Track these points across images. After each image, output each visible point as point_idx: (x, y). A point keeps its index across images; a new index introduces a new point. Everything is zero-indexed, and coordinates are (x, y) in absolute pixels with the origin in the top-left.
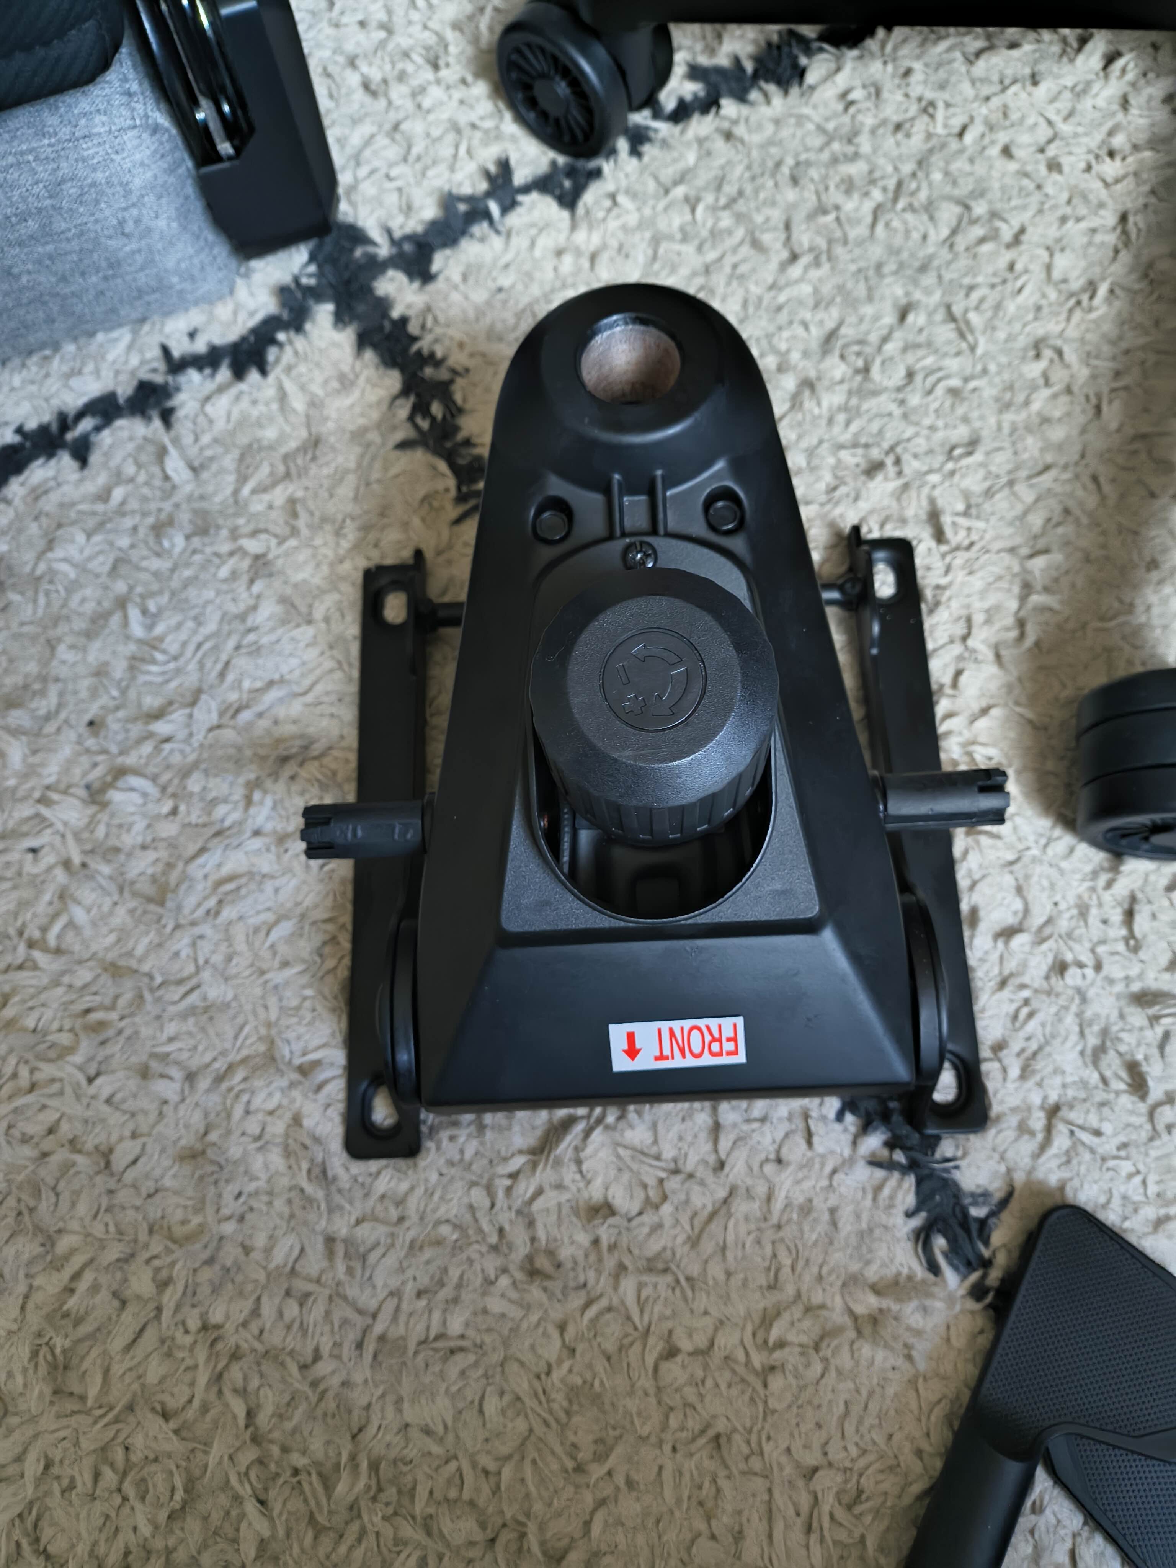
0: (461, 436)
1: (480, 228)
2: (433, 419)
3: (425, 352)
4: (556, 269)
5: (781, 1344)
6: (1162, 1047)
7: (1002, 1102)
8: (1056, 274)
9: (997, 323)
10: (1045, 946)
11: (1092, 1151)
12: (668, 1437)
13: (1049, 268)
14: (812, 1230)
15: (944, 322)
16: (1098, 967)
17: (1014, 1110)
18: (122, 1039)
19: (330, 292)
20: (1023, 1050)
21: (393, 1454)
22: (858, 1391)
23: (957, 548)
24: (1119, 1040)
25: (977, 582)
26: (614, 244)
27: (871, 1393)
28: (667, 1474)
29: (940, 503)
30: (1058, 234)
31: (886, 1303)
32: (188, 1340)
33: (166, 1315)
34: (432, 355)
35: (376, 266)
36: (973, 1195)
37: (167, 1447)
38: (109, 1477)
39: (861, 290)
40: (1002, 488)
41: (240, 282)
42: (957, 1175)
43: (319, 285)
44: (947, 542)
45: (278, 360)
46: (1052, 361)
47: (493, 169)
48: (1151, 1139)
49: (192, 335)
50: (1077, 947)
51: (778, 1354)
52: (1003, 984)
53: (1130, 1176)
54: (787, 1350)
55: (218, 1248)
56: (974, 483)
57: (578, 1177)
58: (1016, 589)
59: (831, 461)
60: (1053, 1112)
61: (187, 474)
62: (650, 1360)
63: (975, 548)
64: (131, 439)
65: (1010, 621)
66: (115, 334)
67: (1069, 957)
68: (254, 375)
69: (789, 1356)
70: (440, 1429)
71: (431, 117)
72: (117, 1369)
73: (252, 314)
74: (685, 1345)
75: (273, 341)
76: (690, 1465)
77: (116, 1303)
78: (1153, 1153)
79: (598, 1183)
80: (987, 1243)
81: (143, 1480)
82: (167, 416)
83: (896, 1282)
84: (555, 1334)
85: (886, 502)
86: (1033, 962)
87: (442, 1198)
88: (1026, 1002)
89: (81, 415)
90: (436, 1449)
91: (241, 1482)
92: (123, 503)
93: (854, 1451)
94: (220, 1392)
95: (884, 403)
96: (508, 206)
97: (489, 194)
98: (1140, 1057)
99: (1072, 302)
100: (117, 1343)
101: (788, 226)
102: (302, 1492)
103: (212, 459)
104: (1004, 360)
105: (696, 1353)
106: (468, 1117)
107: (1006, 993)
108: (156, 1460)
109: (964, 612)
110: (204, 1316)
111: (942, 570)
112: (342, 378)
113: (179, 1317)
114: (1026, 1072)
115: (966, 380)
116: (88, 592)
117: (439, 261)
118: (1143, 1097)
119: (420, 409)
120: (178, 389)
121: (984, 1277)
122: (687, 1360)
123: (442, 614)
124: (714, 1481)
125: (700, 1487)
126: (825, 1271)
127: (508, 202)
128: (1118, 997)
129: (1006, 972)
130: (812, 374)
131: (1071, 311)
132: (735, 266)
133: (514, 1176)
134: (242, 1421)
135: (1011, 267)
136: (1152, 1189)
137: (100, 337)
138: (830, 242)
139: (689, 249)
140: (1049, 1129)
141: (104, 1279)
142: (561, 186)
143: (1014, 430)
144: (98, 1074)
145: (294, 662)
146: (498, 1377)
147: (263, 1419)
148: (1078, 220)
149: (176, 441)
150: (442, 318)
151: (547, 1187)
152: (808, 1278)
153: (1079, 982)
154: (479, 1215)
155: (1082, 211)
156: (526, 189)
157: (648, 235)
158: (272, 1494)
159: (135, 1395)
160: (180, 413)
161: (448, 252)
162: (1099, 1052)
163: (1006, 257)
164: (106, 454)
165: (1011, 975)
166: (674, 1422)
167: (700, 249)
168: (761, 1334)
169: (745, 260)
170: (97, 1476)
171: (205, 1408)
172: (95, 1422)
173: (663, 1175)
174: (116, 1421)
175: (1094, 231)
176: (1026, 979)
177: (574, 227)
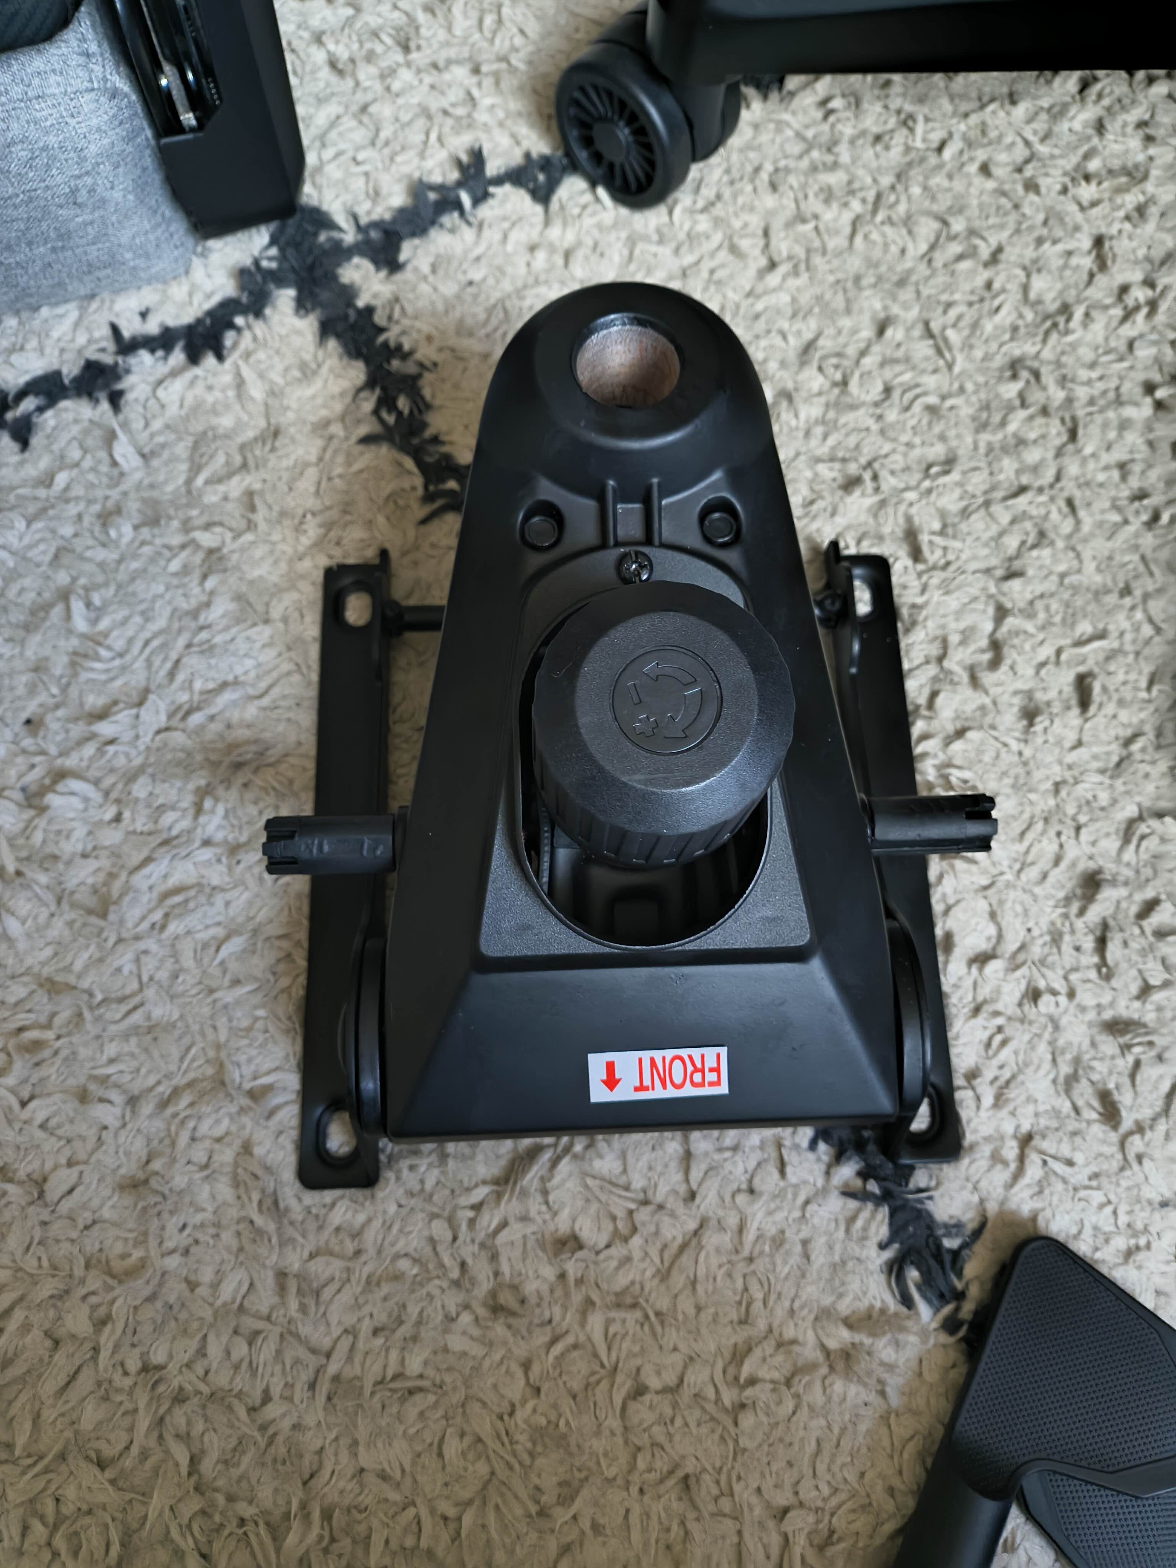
0: (428, 433)
1: (450, 219)
2: (400, 414)
3: (392, 344)
4: (528, 264)
5: (752, 1381)
6: (1133, 1076)
7: (975, 1131)
8: (1032, 296)
9: (973, 341)
10: (1019, 973)
11: (1064, 1181)
12: (635, 1478)
13: (1025, 288)
14: (785, 1262)
15: (922, 338)
16: (1071, 995)
17: (987, 1139)
18: (58, 1061)
19: (292, 276)
20: (996, 1079)
21: (347, 1501)
22: (829, 1427)
23: (934, 568)
24: (1092, 1068)
25: (953, 602)
26: (590, 242)
27: (843, 1430)
28: (634, 1519)
29: (917, 520)
30: (1034, 255)
31: (858, 1338)
32: (128, 1382)
33: (104, 1355)
34: (399, 347)
35: (341, 253)
36: (946, 1226)
37: (101, 1498)
38: (39, 1530)
39: (839, 302)
40: (977, 509)
41: (196, 261)
42: (930, 1206)
43: (280, 269)
44: (925, 561)
45: (235, 345)
46: (1028, 382)
47: (465, 158)
48: (1122, 1169)
49: (144, 315)
50: (1049, 973)
51: (748, 1392)
52: (977, 1011)
53: (1101, 1206)
54: (758, 1387)
55: (160, 1285)
56: (951, 502)
57: (544, 1208)
58: (991, 611)
59: (808, 474)
60: (1026, 1141)
61: (136, 461)
62: (618, 1400)
63: (952, 568)
64: (76, 421)
65: (984, 643)
66: (61, 310)
67: (1042, 984)
68: (210, 360)
69: (760, 1393)
70: (398, 1475)
71: (401, 101)
72: (49, 1414)
73: (209, 296)
74: (654, 1383)
75: (231, 326)
76: (657, 1508)
77: (48, 1343)
78: (1124, 1183)
79: (565, 1214)
80: (959, 1274)
81: (76, 1534)
82: (115, 399)
83: (868, 1316)
84: (519, 1373)
85: (862, 518)
86: (1006, 988)
87: (401, 1231)
88: (1000, 1029)
89: (22, 394)
90: (394, 1496)
91: (183, 1535)
92: (67, 488)
93: (826, 1491)
94: (161, 1437)
95: (862, 417)
96: (479, 198)
97: (460, 184)
98: (1111, 1086)
99: (1048, 324)
100: (48, 1388)
101: (766, 233)
102: (249, 1544)
103: (163, 446)
104: (981, 379)
105: (666, 1390)
106: (428, 1147)
107: (980, 1020)
108: (90, 1512)
109: (939, 632)
110: (144, 1356)
111: (917, 590)
112: (303, 366)
113: (118, 1357)
114: (999, 1100)
115: (943, 398)
116: (27, 582)
117: (407, 250)
118: (1115, 1127)
119: (386, 402)
120: (128, 371)
121: (957, 1309)
122: (656, 1399)
123: (408, 618)
124: (683, 1523)
125: (668, 1530)
126: (797, 1304)
127: (480, 193)
128: (1090, 1025)
129: (980, 999)
130: (790, 385)
131: (1047, 333)
132: (712, 272)
133: (477, 1207)
134: (184, 1471)
135: (989, 285)
136: (1123, 1219)
137: (45, 311)
138: (808, 251)
139: (666, 251)
140: (1022, 1159)
141: (36, 1318)
142: (535, 180)
143: (990, 449)
144: (32, 1098)
145: (249, 663)
146: (459, 1419)
147: (207, 1466)
148: (1055, 242)
149: (125, 425)
150: (409, 310)
151: (511, 1220)
152: (780, 1312)
153: (1052, 1009)
154: (439, 1248)
155: (1059, 233)
156: (499, 181)
157: (624, 235)
158: (216, 1546)
159: (68, 1442)
160: (130, 397)
161: (416, 241)
162: (1071, 1080)
163: (984, 275)
164: (48, 437)
165: (985, 1002)
166: (641, 1464)
167: (677, 251)
168: (731, 1371)
169: (722, 266)
170: (25, 1529)
171: (144, 1455)
172: (24, 1473)
173: (633, 1206)
174: (47, 1470)
175: (1069, 253)
176: (1000, 1007)
177: (547, 222)
